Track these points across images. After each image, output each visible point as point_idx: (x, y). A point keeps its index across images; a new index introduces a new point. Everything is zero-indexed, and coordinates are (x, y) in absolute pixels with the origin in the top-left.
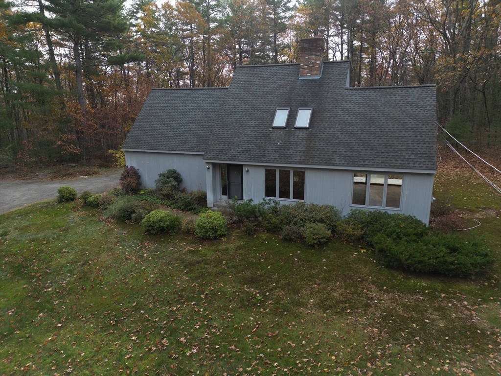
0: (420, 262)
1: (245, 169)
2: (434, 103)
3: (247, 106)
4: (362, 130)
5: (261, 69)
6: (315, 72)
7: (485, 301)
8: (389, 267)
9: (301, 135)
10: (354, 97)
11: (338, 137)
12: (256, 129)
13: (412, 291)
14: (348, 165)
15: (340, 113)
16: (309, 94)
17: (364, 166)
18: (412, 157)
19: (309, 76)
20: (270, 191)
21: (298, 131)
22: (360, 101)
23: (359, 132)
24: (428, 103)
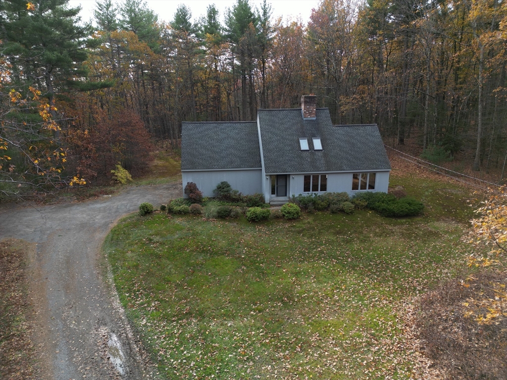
0: (402, 211)
1: (291, 177)
2: (379, 134)
3: (278, 137)
4: (351, 150)
5: (276, 111)
6: (313, 115)
7: (428, 222)
8: (388, 216)
9: (320, 154)
10: (339, 131)
11: (340, 155)
12: (291, 152)
13: (402, 224)
14: (351, 170)
15: (336, 140)
16: (313, 129)
17: (359, 169)
18: (379, 163)
19: (309, 118)
20: (306, 189)
21: (317, 153)
22: (343, 133)
23: (350, 151)
24: (377, 134)
